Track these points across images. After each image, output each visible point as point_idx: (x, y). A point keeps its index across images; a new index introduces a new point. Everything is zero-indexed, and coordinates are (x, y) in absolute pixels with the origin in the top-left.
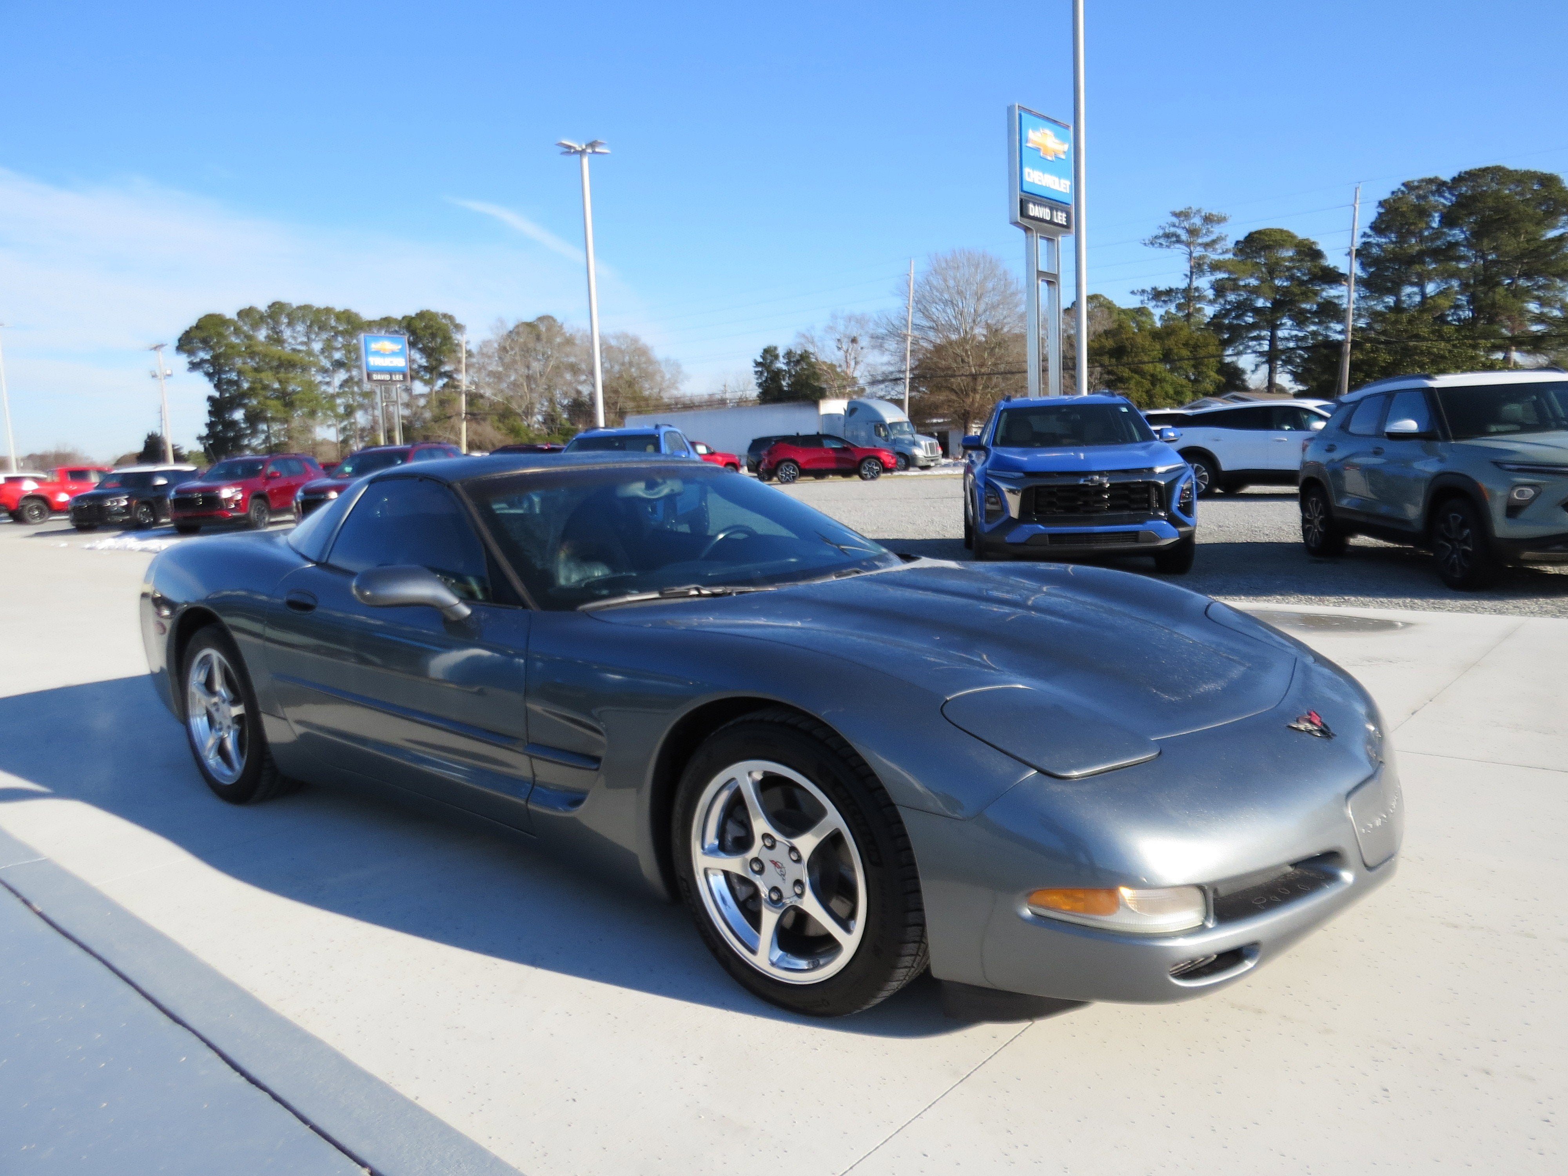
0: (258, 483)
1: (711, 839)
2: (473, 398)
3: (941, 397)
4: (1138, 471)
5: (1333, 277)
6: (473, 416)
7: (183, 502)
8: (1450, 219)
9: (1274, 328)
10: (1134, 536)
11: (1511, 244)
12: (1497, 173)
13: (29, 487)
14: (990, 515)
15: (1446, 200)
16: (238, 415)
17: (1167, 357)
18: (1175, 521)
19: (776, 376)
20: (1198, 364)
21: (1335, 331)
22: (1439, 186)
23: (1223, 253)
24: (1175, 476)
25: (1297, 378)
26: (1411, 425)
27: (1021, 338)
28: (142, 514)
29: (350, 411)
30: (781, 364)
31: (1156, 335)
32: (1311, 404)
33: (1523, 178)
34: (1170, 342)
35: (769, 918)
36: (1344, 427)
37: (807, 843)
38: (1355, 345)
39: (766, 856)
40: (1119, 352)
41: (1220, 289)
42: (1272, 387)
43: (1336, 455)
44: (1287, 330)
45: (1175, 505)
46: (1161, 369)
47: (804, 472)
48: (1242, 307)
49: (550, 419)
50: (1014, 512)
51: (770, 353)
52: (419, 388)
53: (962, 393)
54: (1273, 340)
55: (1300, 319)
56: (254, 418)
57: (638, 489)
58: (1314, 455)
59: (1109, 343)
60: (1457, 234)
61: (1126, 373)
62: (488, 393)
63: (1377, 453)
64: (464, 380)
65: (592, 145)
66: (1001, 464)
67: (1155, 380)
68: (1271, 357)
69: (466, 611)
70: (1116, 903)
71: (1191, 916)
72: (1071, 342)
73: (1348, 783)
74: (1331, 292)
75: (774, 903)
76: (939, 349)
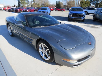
0: (20, 9)
1: (40, 48)
2: (36, 3)
3: (69, 5)
4: (81, 14)
6: (36, 5)
7: (15, 10)
9: (94, 1)
10: (80, 19)
13: (6, 8)
14: (70, 16)
16: (20, 4)
17: (86, 3)
18: (83, 18)
19: (57, 3)
20: (88, 4)
21: (98, 2)
24: (84, 14)
25: (95, 5)
27: (75, 1)
28: (13, 11)
29: (28, 4)
30: (58, 2)
31: (85, 2)
32: (96, 8)
34: (86, 2)
35: (44, 55)
36: (98, 11)
37: (47, 50)
38: (100, 3)
39: (44, 50)
40: (82, 3)
42: (93, 6)
43: (97, 13)
44: (95, 2)
45: (84, 16)
46: (85, 4)
47: (58, 11)
49: (41, 5)
50: (72, 16)
52: (32, 2)
53: (70, 5)
54: (94, 3)
56: (21, 4)
57: (40, 16)
58: (95, 13)
59: (82, 2)
61: (82, 4)
62: (37, 3)
63: (100, 14)
64: (35, 2)
66: (71, 12)
67: (84, 5)
68: (93, 4)
69: (24, 26)
70: (70, 60)
71: (76, 61)
72: (79, 1)
73: (92, 49)
75: (44, 54)
76: (69, 2)
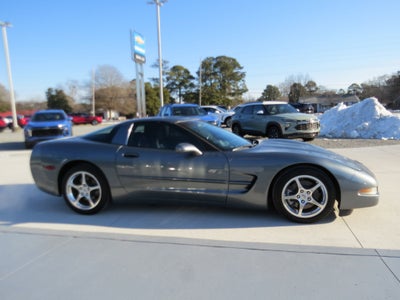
3: (102, 103)
5: (192, 78)
8: (215, 66)
9: (180, 89)
11: (228, 73)
12: (224, 57)
15: (214, 62)
19: (52, 96)
22: (214, 59)
23: (168, 70)
26: (262, 112)
30: (54, 93)
31: (153, 89)
33: (229, 59)
41: (168, 79)
43: (242, 118)
44: (183, 90)
48: (173, 84)
51: (50, 90)
54: (180, 92)
55: (186, 87)
60: (217, 70)
65: (7, 23)
68: (180, 95)
74: (192, 81)
